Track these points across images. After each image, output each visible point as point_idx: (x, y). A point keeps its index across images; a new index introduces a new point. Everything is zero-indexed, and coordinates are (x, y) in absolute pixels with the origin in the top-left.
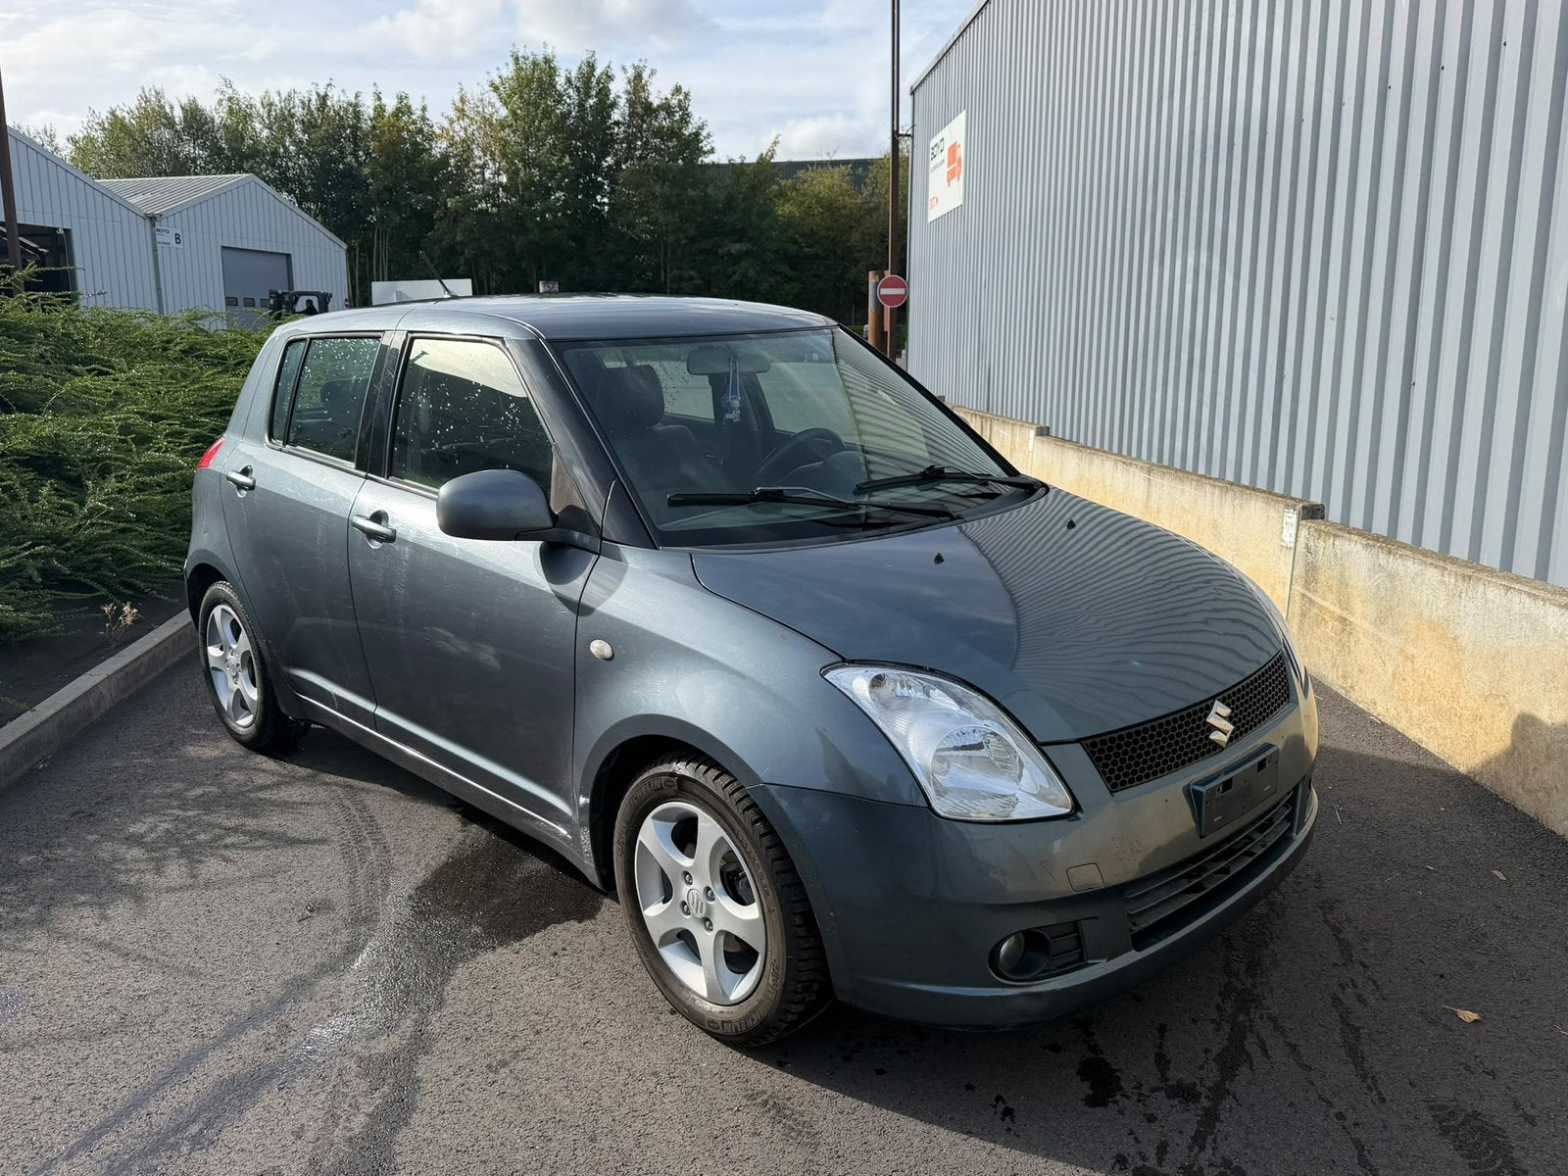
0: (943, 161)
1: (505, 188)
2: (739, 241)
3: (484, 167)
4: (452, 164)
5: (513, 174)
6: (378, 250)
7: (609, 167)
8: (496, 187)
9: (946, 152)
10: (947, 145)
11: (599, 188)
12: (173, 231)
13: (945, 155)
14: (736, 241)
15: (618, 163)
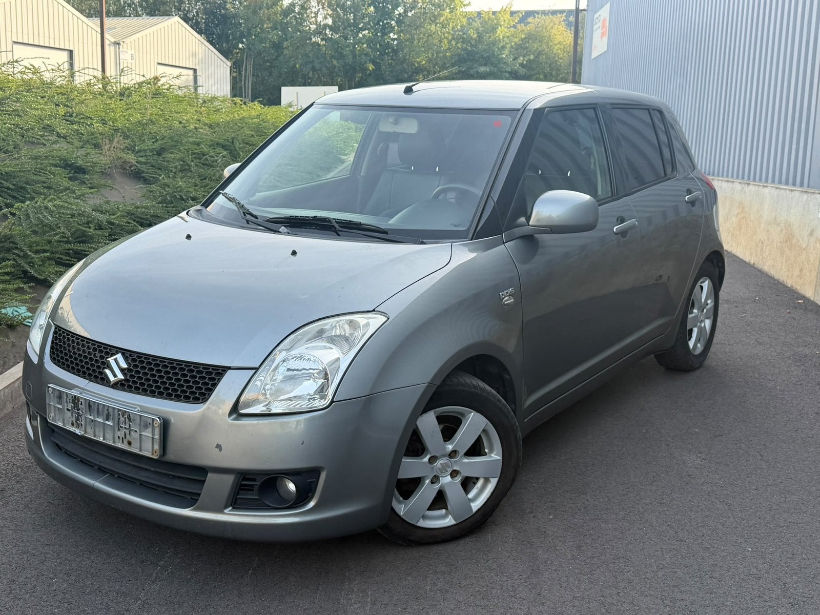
0: (599, 27)
1: (331, 28)
2: (485, 65)
3: (316, 14)
4: (297, 11)
5: (336, 17)
6: (246, 66)
7: (400, 14)
8: (326, 26)
9: (601, 22)
10: (602, 19)
11: (392, 29)
12: (130, 52)
13: (600, 24)
14: (482, 65)
15: (406, 12)
